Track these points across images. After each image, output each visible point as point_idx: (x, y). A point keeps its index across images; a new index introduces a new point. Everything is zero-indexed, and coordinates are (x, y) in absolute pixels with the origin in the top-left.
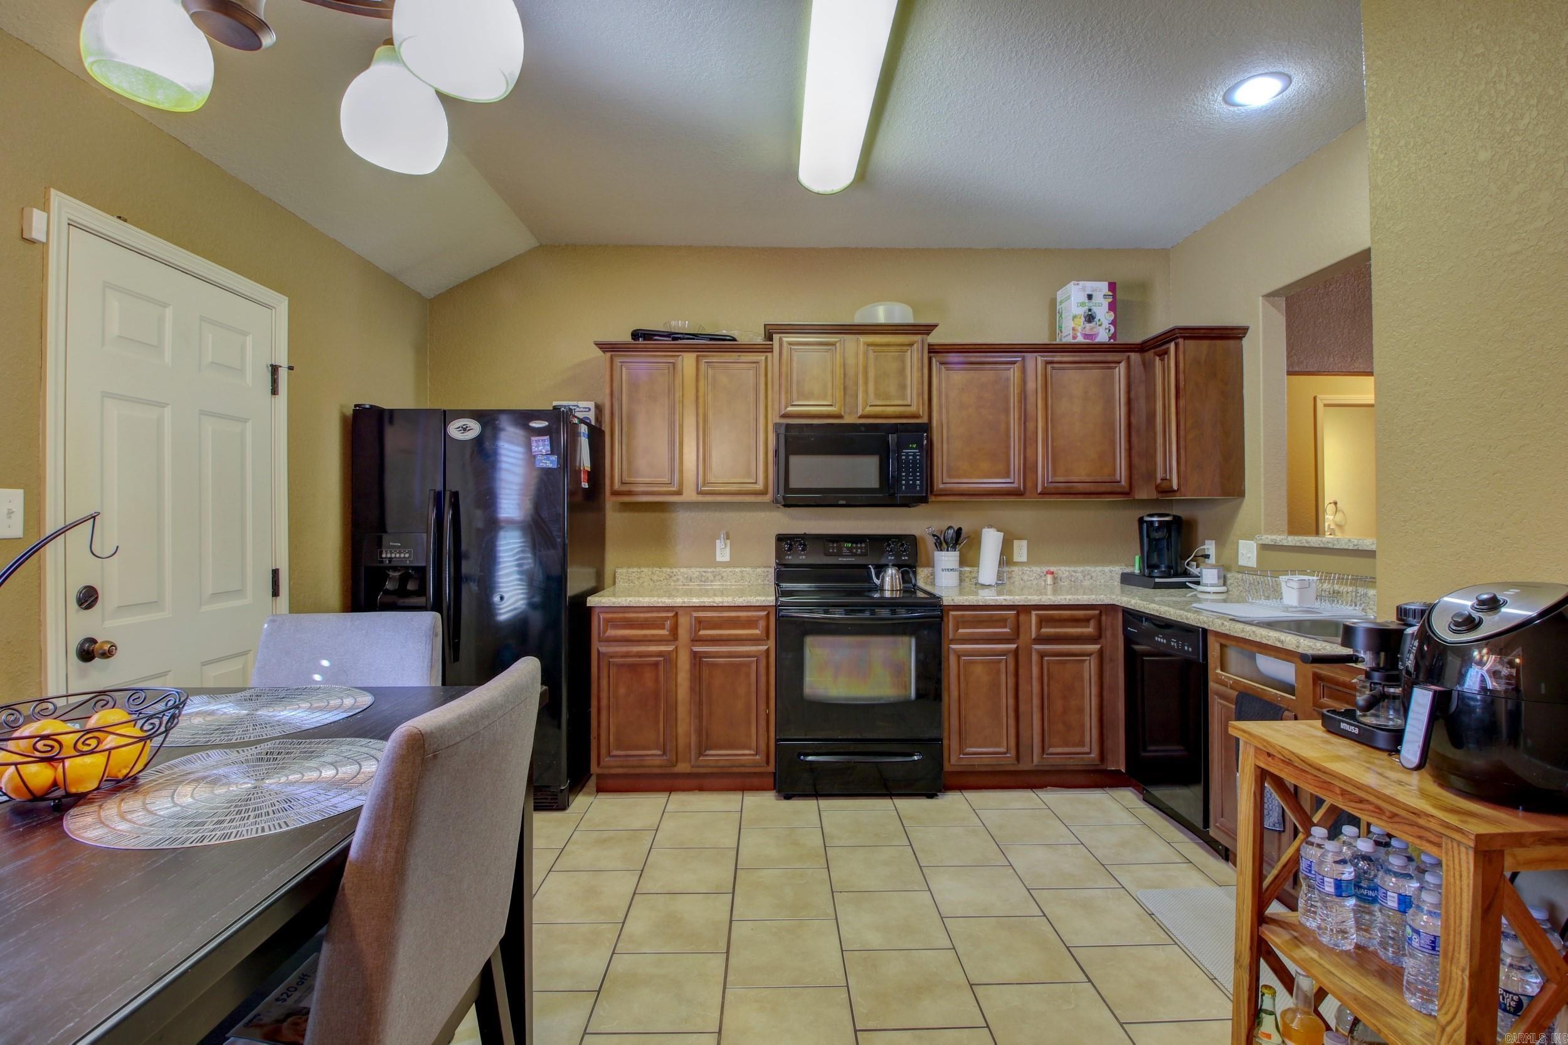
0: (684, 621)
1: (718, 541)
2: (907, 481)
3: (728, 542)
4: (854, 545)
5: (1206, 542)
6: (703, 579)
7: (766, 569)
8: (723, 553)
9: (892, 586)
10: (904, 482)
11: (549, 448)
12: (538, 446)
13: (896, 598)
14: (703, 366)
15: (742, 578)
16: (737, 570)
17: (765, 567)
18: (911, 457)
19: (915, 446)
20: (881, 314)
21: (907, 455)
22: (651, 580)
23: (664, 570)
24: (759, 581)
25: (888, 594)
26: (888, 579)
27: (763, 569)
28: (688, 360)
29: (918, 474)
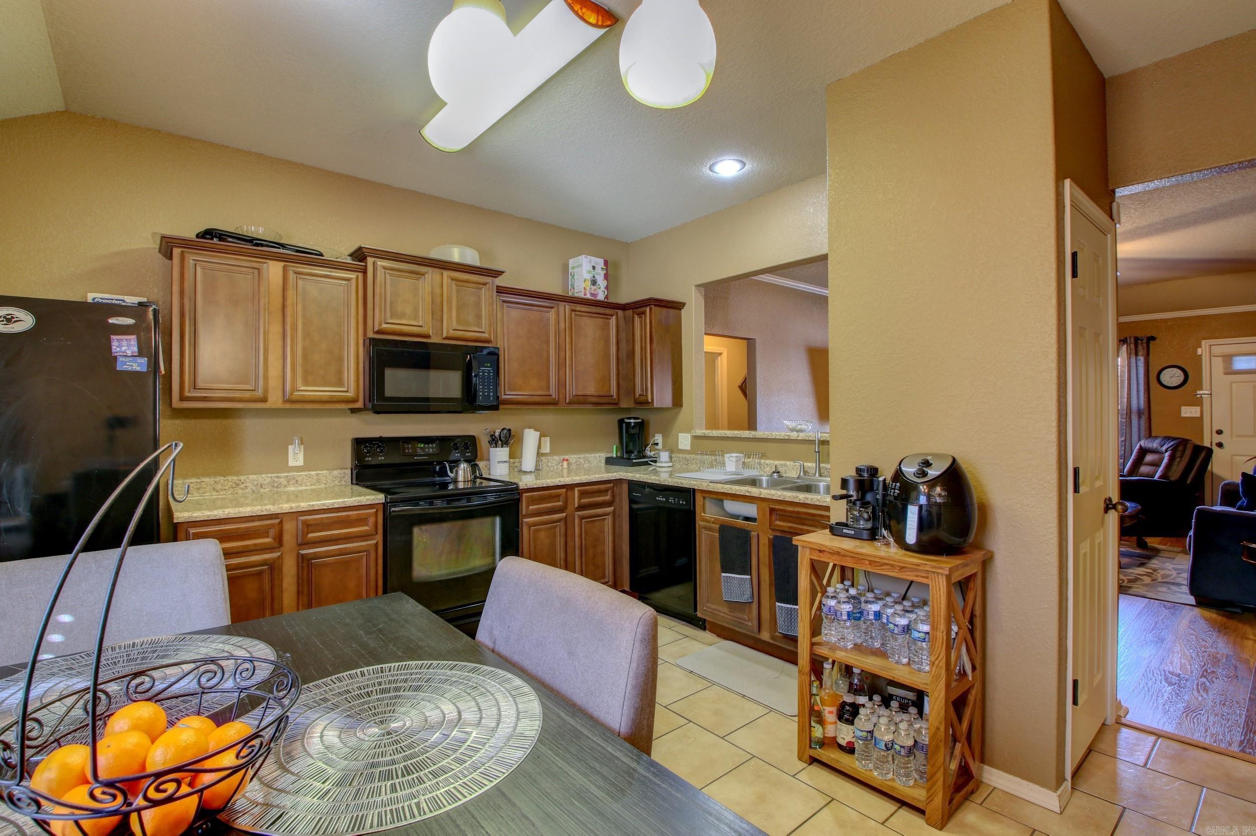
0: (289, 527)
1: (291, 448)
2: (484, 392)
3: (302, 447)
4: (427, 446)
5: (656, 435)
6: (276, 485)
7: (343, 471)
8: (296, 457)
9: (464, 477)
10: (481, 394)
11: (136, 349)
12: (120, 346)
13: (468, 488)
14: (291, 276)
15: (319, 481)
16: (313, 473)
17: (341, 469)
18: (486, 374)
19: (489, 365)
20: (456, 254)
21: (483, 372)
22: (214, 489)
23: (230, 478)
24: (336, 482)
25: (461, 485)
26: (461, 473)
27: (340, 471)
28: (274, 270)
29: (491, 387)
